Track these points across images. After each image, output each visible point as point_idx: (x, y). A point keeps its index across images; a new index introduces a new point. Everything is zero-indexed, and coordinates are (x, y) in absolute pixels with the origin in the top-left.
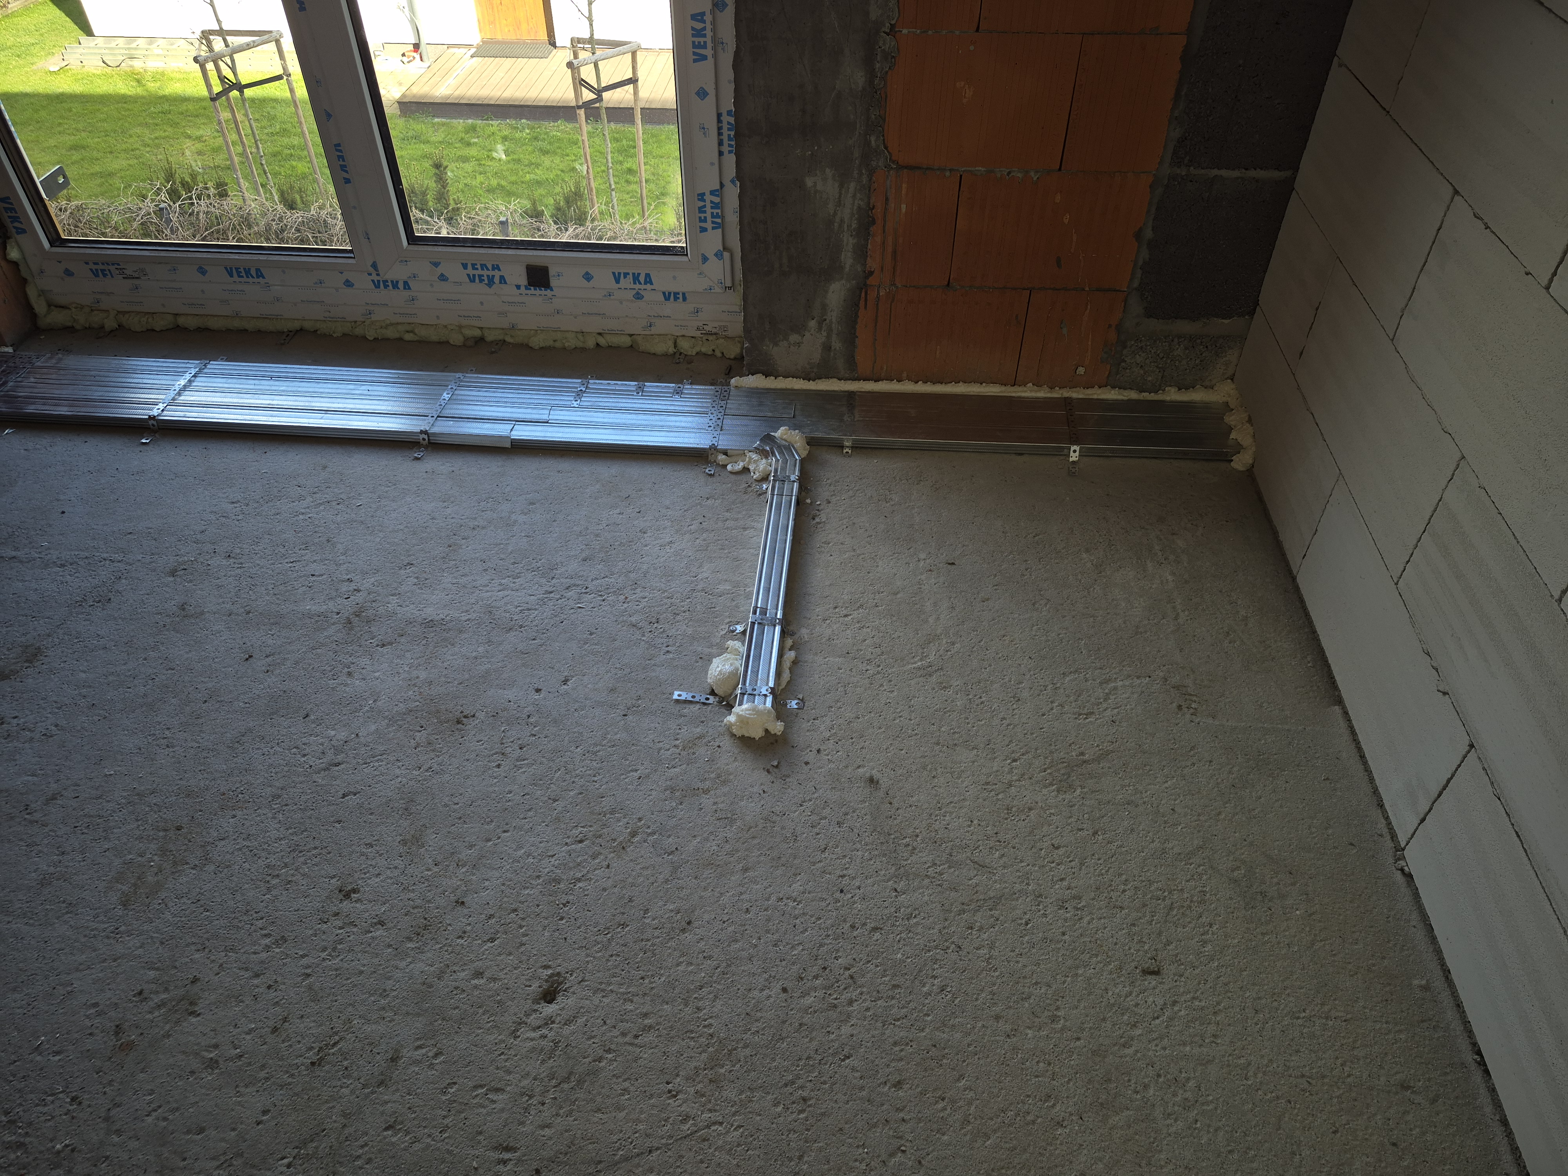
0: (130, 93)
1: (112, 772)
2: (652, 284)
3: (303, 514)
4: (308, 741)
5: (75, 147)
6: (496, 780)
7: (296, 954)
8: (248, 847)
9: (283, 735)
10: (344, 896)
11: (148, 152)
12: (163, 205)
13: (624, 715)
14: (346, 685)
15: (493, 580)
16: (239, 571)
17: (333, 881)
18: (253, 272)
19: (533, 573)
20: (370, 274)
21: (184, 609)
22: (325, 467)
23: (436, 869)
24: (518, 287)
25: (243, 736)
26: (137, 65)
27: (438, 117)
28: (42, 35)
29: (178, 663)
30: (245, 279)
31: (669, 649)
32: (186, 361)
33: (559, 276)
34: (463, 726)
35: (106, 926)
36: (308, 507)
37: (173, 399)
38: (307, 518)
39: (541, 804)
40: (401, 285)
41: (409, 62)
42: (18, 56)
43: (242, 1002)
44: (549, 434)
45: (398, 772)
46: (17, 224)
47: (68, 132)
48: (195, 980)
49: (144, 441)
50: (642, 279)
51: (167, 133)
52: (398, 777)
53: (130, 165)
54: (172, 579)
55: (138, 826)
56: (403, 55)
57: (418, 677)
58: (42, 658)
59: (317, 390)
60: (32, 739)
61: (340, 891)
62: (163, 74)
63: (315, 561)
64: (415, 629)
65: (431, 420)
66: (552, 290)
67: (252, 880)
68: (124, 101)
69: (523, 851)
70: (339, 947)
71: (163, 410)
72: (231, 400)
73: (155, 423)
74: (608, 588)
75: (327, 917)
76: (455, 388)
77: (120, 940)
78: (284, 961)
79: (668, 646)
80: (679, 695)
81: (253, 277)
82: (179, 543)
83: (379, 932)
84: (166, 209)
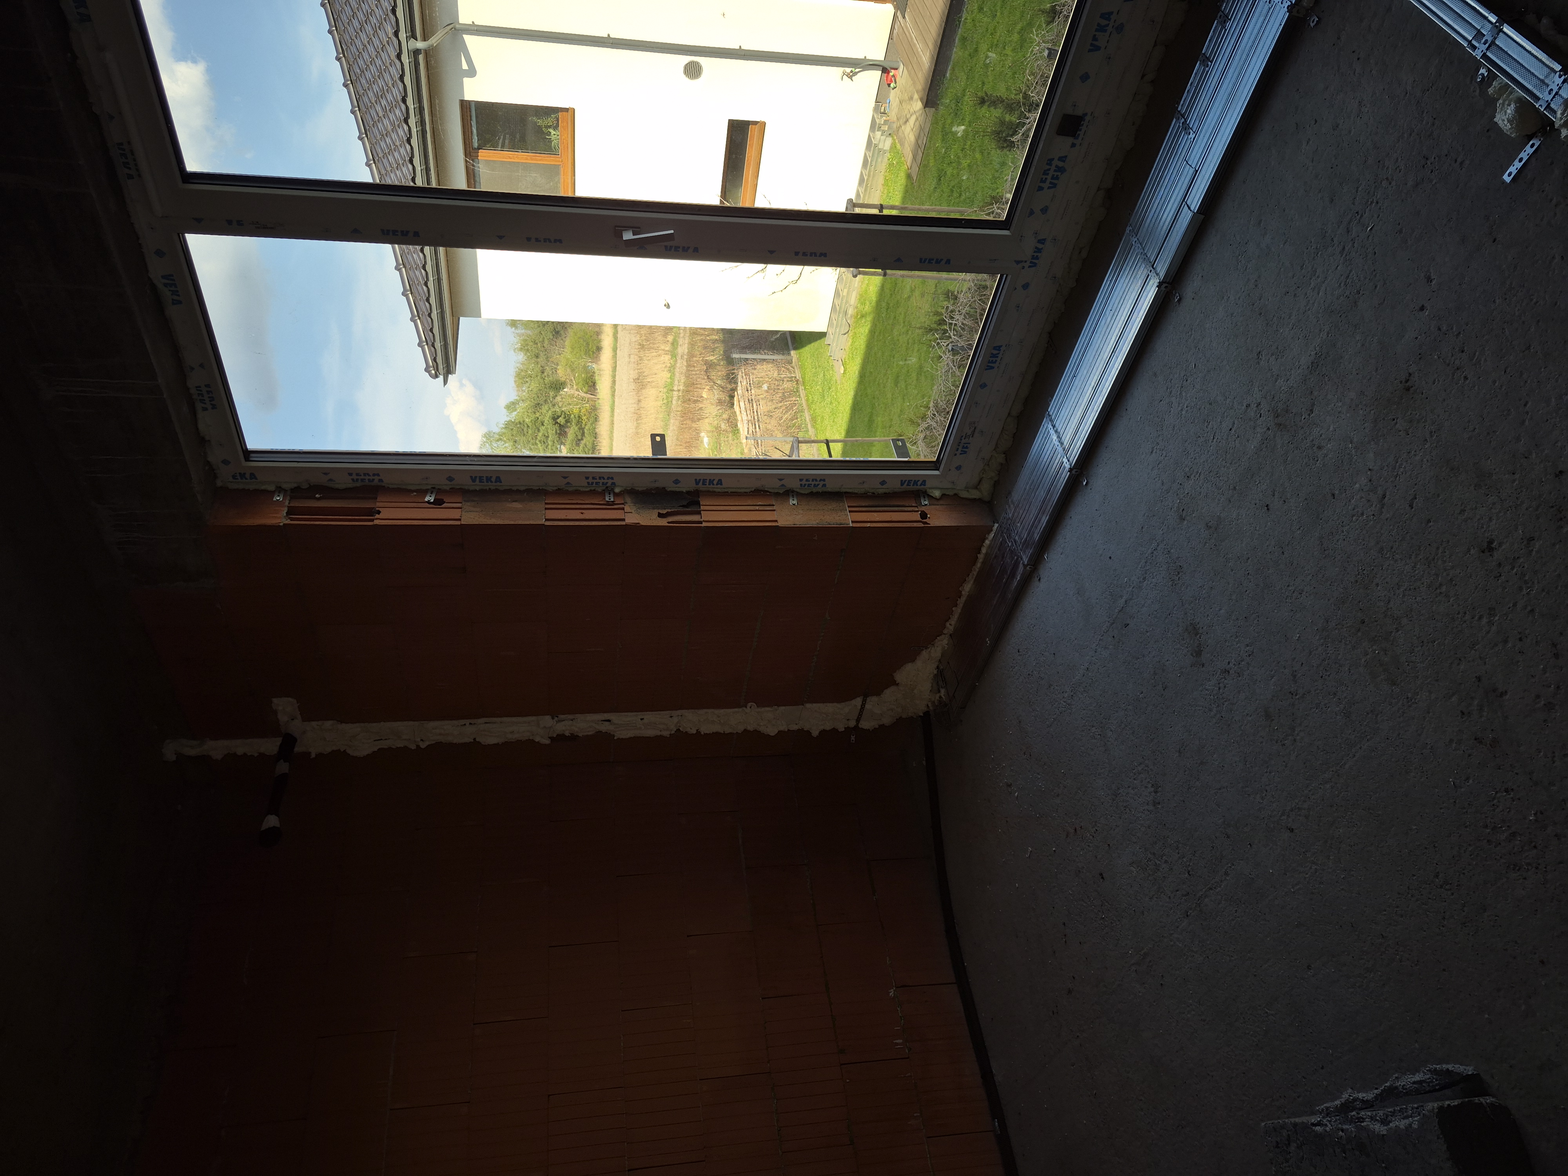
0: (869, 326)
1: (1298, 635)
2: (1112, 13)
3: (1182, 410)
4: (1353, 506)
5: (896, 383)
6: (1476, 388)
7: (1509, 608)
8: (1405, 590)
9: (1338, 520)
10: (1489, 551)
11: (912, 334)
12: (950, 347)
13: (1494, 241)
14: (1326, 455)
15: (1306, 294)
16: (1202, 477)
17: (1472, 552)
18: (995, 352)
19: (1319, 255)
20: (1023, 267)
21: (1211, 527)
22: (1155, 375)
23: (1517, 476)
24: (1073, 145)
25: (1322, 545)
26: (851, 311)
27: (946, 72)
28: (819, 366)
29: (1246, 553)
30: (998, 359)
31: (1459, 160)
32: (1042, 426)
33: (1075, 106)
34: (1413, 388)
35: (1401, 703)
36: (1179, 403)
37: (1064, 449)
38: (1186, 409)
39: (1523, 362)
40: (1040, 246)
41: (896, 83)
42: (830, 388)
43: (1518, 662)
44: (1207, 176)
45: (1418, 458)
46: (919, 483)
47: (885, 381)
48: (1479, 679)
49: (1084, 483)
50: (1104, 22)
51: (903, 313)
52: (1422, 460)
53: (918, 350)
54: (1185, 522)
55: (1346, 644)
56: (889, 85)
57: (1352, 400)
58: (1198, 626)
59: (1096, 349)
60: (1248, 663)
61: (1483, 552)
62: (861, 296)
63: (1221, 422)
64: (1312, 379)
65: (1153, 274)
66: (1086, 114)
67: (1432, 602)
68: (873, 333)
69: (1553, 400)
70: (1527, 578)
71: (1068, 461)
72: (1079, 413)
73: (1075, 470)
74: (1369, 192)
75: (1497, 572)
76: (1136, 239)
77: (1417, 701)
78: (1509, 618)
79: (1456, 161)
80: (1509, 175)
81: (999, 354)
82: (1163, 503)
83: (1537, 545)
84: (953, 346)
